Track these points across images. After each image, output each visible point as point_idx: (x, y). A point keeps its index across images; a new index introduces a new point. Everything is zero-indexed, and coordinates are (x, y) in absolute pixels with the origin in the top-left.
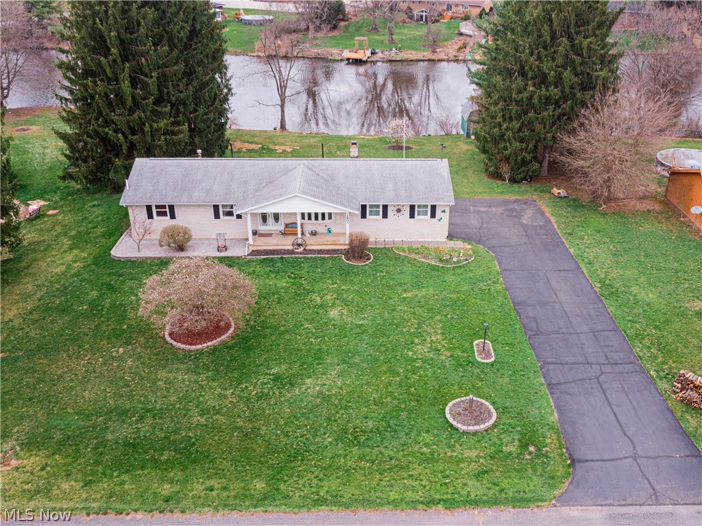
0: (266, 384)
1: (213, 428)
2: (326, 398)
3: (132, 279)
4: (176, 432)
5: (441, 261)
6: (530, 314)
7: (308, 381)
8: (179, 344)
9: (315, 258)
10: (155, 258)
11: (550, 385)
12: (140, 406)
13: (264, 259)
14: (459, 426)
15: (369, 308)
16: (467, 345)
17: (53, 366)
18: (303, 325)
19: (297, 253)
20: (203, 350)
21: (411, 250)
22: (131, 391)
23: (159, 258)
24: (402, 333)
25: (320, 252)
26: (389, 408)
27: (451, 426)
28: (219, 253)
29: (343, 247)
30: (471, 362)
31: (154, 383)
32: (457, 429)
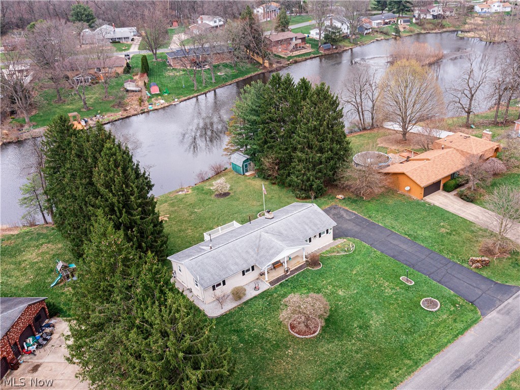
0: (360, 331)
1: (366, 355)
2: (385, 324)
3: (240, 322)
4: (358, 364)
5: (346, 251)
6: (403, 259)
7: (371, 322)
8: (309, 336)
9: (299, 273)
10: (233, 308)
11: (439, 282)
12: (333, 364)
13: (280, 285)
14: (433, 310)
15: (350, 285)
16: (398, 281)
17: (275, 372)
18: (338, 304)
19: (289, 275)
20: (319, 333)
21: (329, 252)
22: (321, 362)
23: (235, 307)
24: (374, 289)
25: (297, 270)
26: (407, 317)
27: (430, 311)
28: (257, 292)
29: (303, 264)
30: (409, 287)
31: (324, 354)
32: (432, 312)
